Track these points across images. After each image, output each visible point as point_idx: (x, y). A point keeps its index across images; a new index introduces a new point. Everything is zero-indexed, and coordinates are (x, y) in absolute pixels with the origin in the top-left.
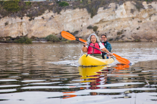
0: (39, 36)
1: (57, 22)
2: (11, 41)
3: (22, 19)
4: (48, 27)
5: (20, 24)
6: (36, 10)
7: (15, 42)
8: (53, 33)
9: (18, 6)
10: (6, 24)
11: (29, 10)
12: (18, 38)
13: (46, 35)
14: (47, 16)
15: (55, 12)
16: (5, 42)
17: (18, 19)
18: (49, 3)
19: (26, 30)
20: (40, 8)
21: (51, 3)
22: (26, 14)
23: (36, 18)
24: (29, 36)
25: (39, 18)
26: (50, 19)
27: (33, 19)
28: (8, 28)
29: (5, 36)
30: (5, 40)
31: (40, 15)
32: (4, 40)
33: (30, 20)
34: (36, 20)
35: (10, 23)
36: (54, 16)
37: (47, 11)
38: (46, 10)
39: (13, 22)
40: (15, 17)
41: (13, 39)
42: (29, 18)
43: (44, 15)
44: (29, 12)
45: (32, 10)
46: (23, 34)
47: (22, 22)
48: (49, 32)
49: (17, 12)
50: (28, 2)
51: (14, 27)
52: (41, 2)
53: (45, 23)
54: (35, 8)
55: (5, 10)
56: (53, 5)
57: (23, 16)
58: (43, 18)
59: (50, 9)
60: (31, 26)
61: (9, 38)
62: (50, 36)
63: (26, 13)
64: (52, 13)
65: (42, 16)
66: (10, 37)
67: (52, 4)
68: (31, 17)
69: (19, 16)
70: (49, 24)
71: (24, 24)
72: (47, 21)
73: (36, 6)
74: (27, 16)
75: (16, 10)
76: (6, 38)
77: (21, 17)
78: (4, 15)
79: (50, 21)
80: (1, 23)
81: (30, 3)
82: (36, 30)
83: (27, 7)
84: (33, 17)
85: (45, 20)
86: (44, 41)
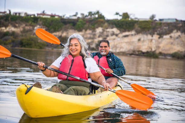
0: (166, 52)
1: (183, 41)
2: (142, 54)
3: (152, 36)
4: (174, 45)
5: (150, 41)
6: (165, 29)
7: (145, 56)
8: (179, 51)
9: (150, 26)
10: (139, 40)
11: (159, 29)
12: (147, 52)
13: (172, 52)
14: (174, 35)
15: (182, 32)
16: (137, 55)
17: (150, 37)
19: (155, 46)
20: (169, 28)
21: (179, 24)
22: (156, 33)
23: (165, 37)
24: (157, 52)
25: (168, 37)
26: (177, 38)
27: (162, 37)
28: (140, 44)
29: (138, 50)
30: (137, 53)
31: (168, 34)
33: (159, 38)
34: (165, 39)
35: (142, 39)
36: (181, 36)
37: (175, 31)
38: (174, 30)
39: (145, 39)
40: (147, 35)
41: (144, 53)
42: (158, 36)
43: (172, 35)
44: (159, 31)
45: (162, 29)
46: (152, 49)
47: (152, 39)
48: (175, 49)
49: (149, 31)
50: (159, 23)
51: (145, 43)
52: (171, 23)
53: (172, 41)
54: (165, 28)
55: (139, 29)
56: (181, 26)
57: (154, 34)
58: (171, 37)
59: (178, 29)
60: (160, 43)
62: (175, 53)
63: (156, 31)
64: (179, 33)
65: (169, 35)
66: (141, 51)
67: (181, 25)
68: (161, 35)
69: (150, 34)
70: (176, 42)
71: (154, 41)
73: (166, 26)
74: (158, 34)
75: (148, 29)
77: (152, 34)
78: (138, 32)
79: (177, 40)
80: (135, 39)
81: (161, 24)
82: (164, 47)
83: (158, 27)
84: (162, 36)
85: (173, 39)
86: (169, 56)
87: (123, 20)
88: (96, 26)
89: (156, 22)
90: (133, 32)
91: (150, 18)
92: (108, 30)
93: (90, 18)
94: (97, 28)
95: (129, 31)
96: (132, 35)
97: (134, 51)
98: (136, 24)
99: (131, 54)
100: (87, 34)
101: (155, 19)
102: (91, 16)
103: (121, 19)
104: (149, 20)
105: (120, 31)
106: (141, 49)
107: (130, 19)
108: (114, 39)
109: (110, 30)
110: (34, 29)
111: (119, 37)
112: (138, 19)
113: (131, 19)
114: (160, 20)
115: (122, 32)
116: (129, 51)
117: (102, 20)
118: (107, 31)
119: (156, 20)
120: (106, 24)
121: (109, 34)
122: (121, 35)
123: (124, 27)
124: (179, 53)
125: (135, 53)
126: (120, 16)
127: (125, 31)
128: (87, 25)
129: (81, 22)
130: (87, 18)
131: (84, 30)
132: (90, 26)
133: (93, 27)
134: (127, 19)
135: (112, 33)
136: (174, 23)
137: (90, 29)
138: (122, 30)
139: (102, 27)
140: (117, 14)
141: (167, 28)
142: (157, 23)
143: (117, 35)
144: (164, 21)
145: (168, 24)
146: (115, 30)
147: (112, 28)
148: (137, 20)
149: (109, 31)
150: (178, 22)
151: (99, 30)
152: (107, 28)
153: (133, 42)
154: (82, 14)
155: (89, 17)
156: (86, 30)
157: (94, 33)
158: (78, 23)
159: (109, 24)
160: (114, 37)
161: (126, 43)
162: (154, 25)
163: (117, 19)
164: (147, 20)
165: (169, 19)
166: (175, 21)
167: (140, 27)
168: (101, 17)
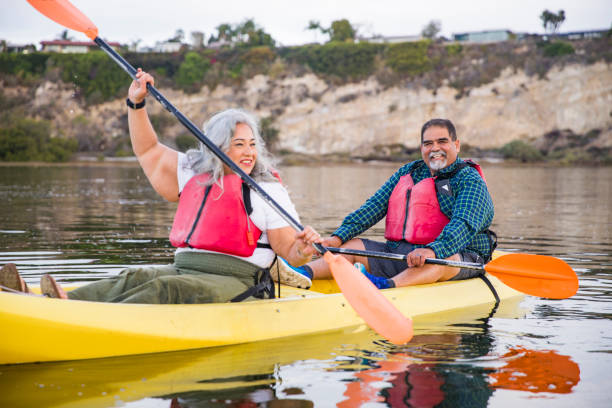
0: (482, 144)
1: (535, 103)
2: (405, 156)
3: (435, 94)
4: (508, 118)
5: (428, 108)
6: (475, 67)
8: (524, 136)
9: (426, 58)
10: (393, 109)
11: (456, 69)
13: (502, 141)
14: (507, 85)
15: (530, 74)
16: (388, 160)
17: (426, 96)
18: (516, 47)
20: (486, 62)
21: (521, 46)
22: (446, 82)
23: (475, 92)
25: (484, 91)
26: (517, 93)
27: (468, 94)
28: (397, 121)
29: (390, 143)
30: (388, 152)
31: (487, 82)
32: (384, 153)
33: (458, 97)
34: (476, 99)
35: (402, 106)
36: (528, 86)
37: (508, 70)
38: (505, 68)
39: (412, 104)
40: (416, 89)
41: (410, 151)
42: (455, 92)
43: (499, 83)
44: (457, 75)
45: (465, 68)
47: (434, 104)
48: (511, 132)
49: (421, 75)
50: (453, 47)
51: (413, 119)
52: (493, 45)
53: (500, 105)
54: (474, 62)
55: (390, 70)
56: (527, 54)
57: (439, 85)
58: (495, 91)
59: (518, 64)
60: (460, 114)
61: (399, 150)
62: (514, 145)
63: (447, 76)
64: (521, 78)
65: (491, 86)
66: (402, 146)
67: (525, 49)
68: (462, 88)
69: (428, 87)
70: (512, 109)
71: (440, 109)
72: (507, 100)
73: (477, 58)
74: (452, 85)
75: (420, 70)
76: (393, 147)
77: (434, 87)
78: (387, 84)
79: (516, 100)
80: (379, 105)
81: (460, 49)
82: (474, 127)
83: (450, 60)
84: (466, 89)
85: (501, 97)
86: (495, 157)
87: (335, 44)
88: (245, 70)
89: (445, 44)
90: (371, 84)
91: (424, 35)
92: (287, 82)
93: (223, 46)
94: (250, 77)
95: (356, 81)
96: (368, 93)
97: (378, 148)
98: (378, 57)
99: (367, 159)
100: (218, 100)
101: (438, 35)
102: (228, 38)
103: (327, 43)
104: (421, 39)
105: (328, 83)
106: (400, 141)
107: (357, 41)
108: (310, 112)
109: (293, 83)
110: (33, 96)
111: (325, 105)
112: (386, 39)
113: (361, 38)
114: (458, 37)
115: (333, 84)
116: (361, 147)
117: (263, 49)
118: (283, 87)
119: (443, 39)
120: (279, 63)
121: (292, 96)
122: (330, 97)
123: (340, 67)
124: (525, 142)
125: (381, 155)
126: (325, 31)
127: (344, 83)
128: (214, 71)
129: (193, 59)
130: (215, 45)
131: (205, 89)
132: (226, 72)
133: (235, 75)
134: (348, 41)
135: (299, 90)
136: (504, 43)
137: (226, 85)
138: (334, 77)
139: (265, 73)
140: (314, 26)
141: (481, 61)
142: (447, 48)
143: (317, 98)
144: (471, 41)
145: (484, 50)
146: (311, 81)
147: (300, 75)
148: (381, 41)
149: (289, 87)
150: (516, 42)
151: (257, 84)
152: (283, 77)
153: (373, 117)
154: (199, 35)
155: (223, 41)
156: (213, 88)
157: (240, 95)
158: (184, 65)
159: (290, 61)
160: (309, 103)
161: (350, 121)
162: (437, 55)
163: (317, 44)
164: (414, 40)
165: (485, 32)
166: (505, 37)
167: (393, 65)
168: (262, 39)
